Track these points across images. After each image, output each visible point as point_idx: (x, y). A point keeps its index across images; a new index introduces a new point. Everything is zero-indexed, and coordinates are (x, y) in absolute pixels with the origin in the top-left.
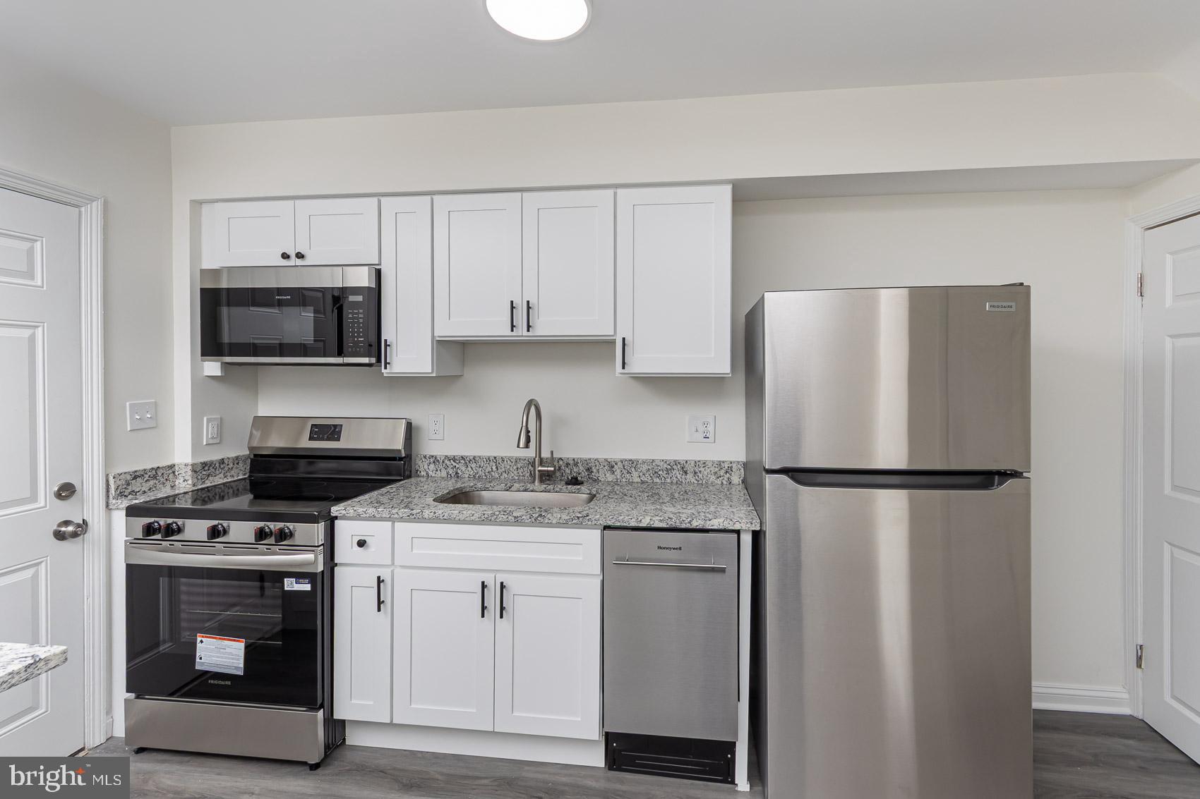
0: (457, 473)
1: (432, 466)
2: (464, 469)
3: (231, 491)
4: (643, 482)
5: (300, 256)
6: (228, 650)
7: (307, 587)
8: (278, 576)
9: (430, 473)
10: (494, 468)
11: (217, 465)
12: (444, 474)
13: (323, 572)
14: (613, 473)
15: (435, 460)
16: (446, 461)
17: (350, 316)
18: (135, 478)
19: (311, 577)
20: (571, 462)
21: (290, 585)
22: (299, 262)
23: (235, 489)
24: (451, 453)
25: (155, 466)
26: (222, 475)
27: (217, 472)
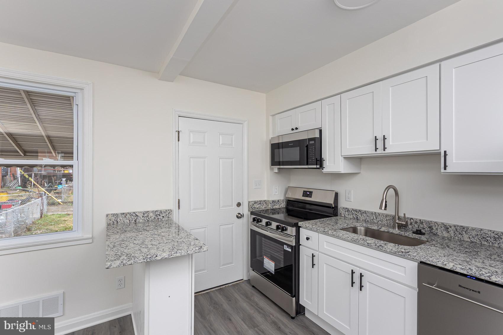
0: (357, 217)
1: (347, 213)
2: (360, 216)
3: (281, 211)
4: (472, 242)
5: (297, 129)
6: (271, 264)
7: (290, 250)
8: (283, 244)
9: (346, 216)
10: (375, 218)
11: (277, 202)
12: (351, 217)
13: (295, 246)
14: (448, 232)
15: (348, 210)
16: (353, 211)
17: (310, 149)
18: (255, 203)
19: (291, 247)
20: (419, 221)
21: (286, 248)
22: (297, 131)
23: (283, 211)
24: (355, 208)
25: (260, 200)
26: (278, 206)
27: (277, 204)
